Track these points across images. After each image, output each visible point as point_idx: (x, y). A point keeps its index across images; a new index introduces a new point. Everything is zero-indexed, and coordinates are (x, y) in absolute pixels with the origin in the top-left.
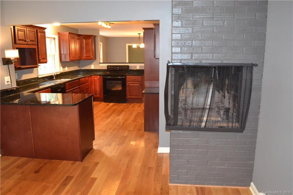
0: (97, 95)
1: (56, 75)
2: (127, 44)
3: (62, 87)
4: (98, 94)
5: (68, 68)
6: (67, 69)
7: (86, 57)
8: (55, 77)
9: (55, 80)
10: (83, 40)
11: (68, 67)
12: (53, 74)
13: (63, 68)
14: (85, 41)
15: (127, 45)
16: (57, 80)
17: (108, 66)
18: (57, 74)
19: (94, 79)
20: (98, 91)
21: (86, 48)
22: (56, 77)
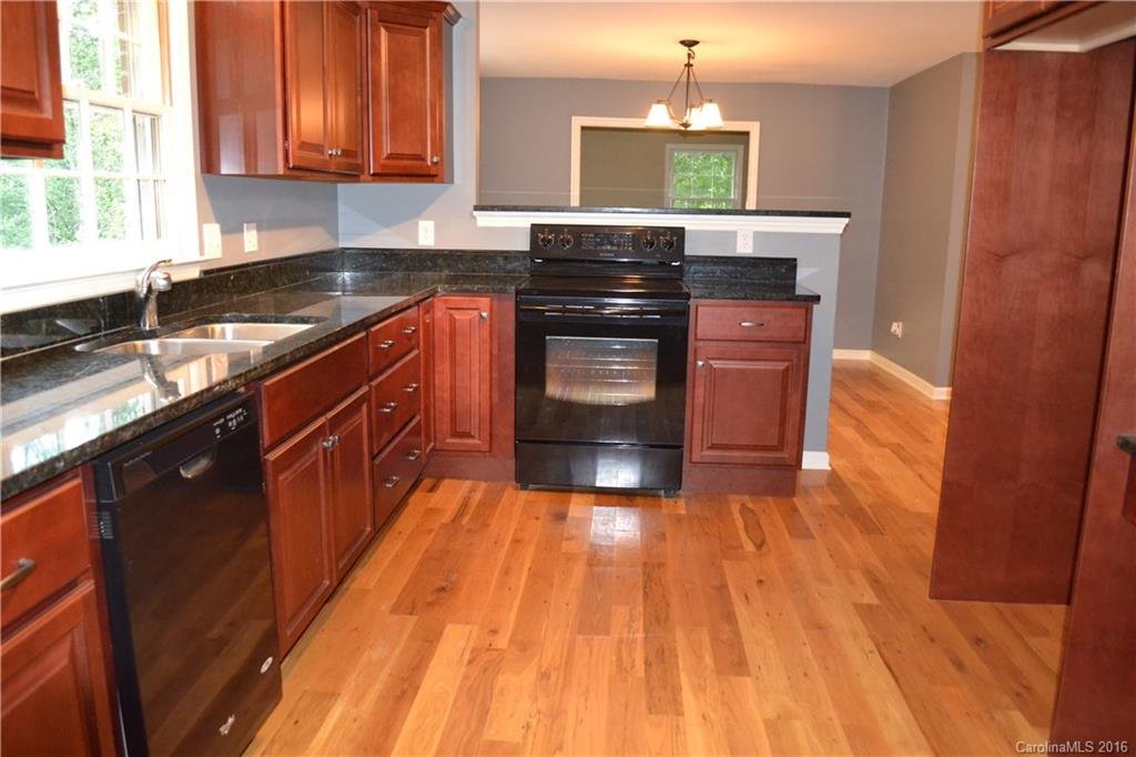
0: (469, 435)
1: (161, 294)
2: (574, 118)
3: (224, 427)
4: (475, 432)
5: (265, 234)
6: (252, 245)
7: (390, 157)
8: (152, 306)
9: (152, 335)
10: (376, 32)
11: (259, 229)
12: (141, 276)
13: (224, 232)
14: (390, 41)
15: (578, 122)
16: (175, 331)
17: (536, 229)
18: (178, 276)
19: (452, 321)
20: (475, 410)
21: (392, 89)
22: (163, 310)
